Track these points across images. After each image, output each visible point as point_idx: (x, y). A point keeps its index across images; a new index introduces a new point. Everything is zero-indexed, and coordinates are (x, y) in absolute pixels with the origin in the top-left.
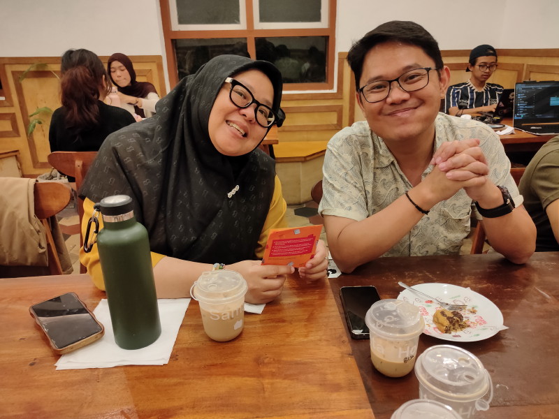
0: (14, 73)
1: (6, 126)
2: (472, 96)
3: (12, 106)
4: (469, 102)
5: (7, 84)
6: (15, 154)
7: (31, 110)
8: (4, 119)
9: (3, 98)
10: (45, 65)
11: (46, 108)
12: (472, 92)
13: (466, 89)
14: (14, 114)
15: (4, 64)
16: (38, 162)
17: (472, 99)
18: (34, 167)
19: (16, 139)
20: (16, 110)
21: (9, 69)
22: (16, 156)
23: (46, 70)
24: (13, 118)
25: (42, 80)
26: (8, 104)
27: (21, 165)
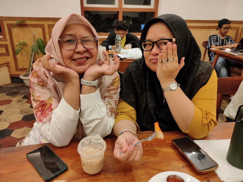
0: (8, 24)
1: (3, 50)
2: (220, 41)
3: (6, 41)
4: (218, 43)
5: (4, 30)
6: (7, 64)
7: (16, 43)
8: (2, 47)
9: (2, 37)
10: (25, 21)
11: (23, 42)
12: (220, 39)
13: (217, 37)
14: (7, 45)
15: (3, 20)
16: (18, 68)
17: (220, 42)
18: (16, 71)
19: (8, 57)
20: (8, 43)
21: (5, 23)
22: (8, 65)
23: (24, 23)
24: (6, 47)
25: (22, 28)
26: (4, 40)
27: (10, 70)
